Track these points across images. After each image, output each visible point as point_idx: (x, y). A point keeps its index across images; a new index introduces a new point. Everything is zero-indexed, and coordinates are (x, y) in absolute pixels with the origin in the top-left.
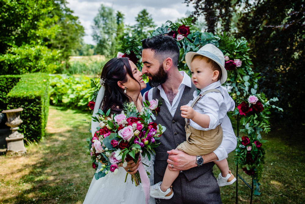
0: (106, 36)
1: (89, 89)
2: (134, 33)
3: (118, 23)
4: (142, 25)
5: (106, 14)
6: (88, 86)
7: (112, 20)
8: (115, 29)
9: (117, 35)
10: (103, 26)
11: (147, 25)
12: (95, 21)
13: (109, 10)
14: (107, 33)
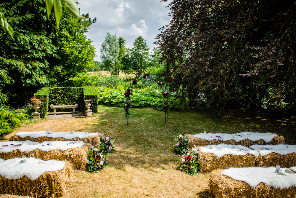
0: (112, 57)
1: (110, 95)
2: (132, 54)
3: (120, 47)
4: (139, 49)
5: (111, 41)
6: (109, 93)
7: (116, 45)
8: (118, 52)
9: (120, 56)
10: (109, 50)
11: (143, 48)
12: (103, 46)
13: (114, 37)
14: (112, 55)
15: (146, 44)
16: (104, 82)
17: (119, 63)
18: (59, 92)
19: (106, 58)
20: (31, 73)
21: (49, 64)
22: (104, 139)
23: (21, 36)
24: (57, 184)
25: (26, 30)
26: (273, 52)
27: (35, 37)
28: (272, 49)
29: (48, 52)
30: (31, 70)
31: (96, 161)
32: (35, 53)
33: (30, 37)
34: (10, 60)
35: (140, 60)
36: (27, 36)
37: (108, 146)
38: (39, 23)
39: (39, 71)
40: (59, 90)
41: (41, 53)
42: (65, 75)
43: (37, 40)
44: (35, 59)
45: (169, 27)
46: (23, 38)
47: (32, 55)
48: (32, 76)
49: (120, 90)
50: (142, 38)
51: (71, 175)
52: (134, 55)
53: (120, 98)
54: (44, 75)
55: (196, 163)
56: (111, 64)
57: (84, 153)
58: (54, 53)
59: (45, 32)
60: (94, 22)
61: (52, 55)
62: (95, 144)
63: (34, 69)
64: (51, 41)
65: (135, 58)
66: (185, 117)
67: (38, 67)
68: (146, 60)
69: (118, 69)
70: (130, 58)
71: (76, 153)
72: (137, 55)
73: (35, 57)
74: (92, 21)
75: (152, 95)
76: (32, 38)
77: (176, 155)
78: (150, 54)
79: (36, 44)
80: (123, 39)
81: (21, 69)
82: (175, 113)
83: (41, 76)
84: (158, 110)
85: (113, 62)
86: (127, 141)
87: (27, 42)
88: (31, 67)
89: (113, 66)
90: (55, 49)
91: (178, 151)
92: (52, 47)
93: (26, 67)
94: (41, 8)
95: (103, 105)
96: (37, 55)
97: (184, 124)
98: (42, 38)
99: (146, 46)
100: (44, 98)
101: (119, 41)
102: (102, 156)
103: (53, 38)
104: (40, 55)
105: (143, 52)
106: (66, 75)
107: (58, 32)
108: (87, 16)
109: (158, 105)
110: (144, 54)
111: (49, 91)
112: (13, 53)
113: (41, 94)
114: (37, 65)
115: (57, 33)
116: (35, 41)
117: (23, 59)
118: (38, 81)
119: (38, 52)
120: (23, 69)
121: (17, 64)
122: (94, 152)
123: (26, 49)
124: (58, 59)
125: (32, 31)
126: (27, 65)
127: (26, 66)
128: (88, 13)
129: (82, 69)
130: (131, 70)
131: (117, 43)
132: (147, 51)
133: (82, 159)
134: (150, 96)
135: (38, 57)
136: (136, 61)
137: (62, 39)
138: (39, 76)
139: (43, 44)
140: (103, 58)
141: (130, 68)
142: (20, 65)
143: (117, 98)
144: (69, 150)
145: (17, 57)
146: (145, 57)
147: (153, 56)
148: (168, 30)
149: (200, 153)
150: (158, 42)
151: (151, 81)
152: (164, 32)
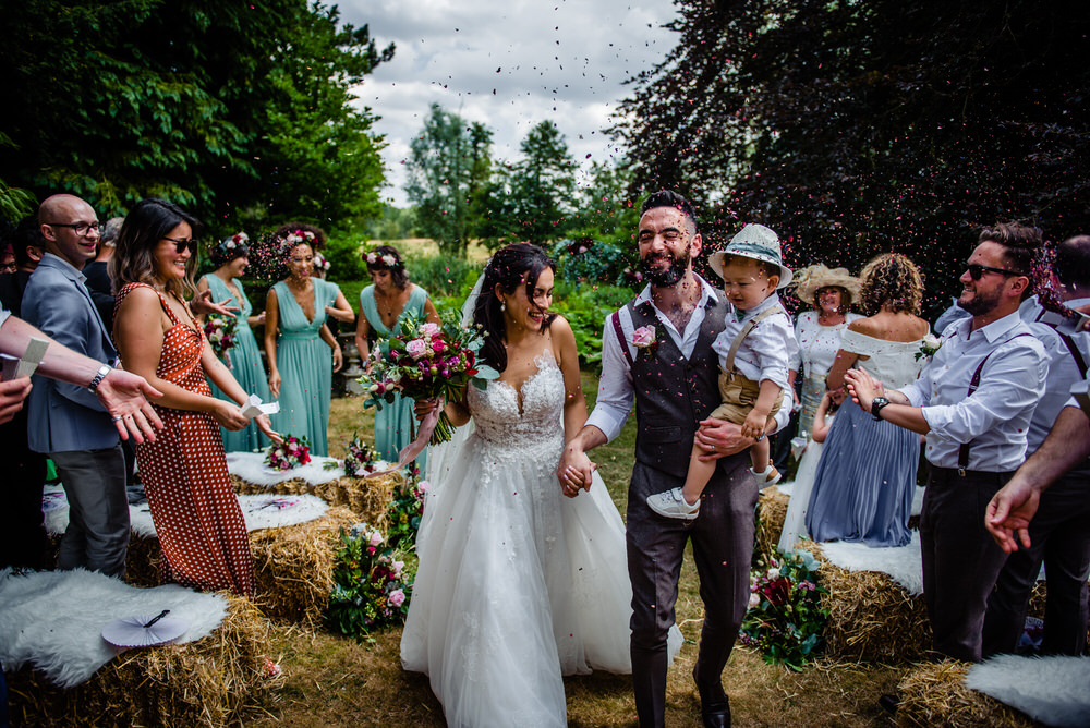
0: (444, 191)
2: (516, 183)
3: (475, 156)
5: (443, 132)
7: (461, 148)
8: (466, 173)
9: (473, 188)
11: (553, 164)
12: (414, 149)
13: (454, 119)
15: (565, 149)
17: (468, 210)
19: (424, 192)
21: (213, 194)
22: (412, 489)
25: (132, 61)
27: (162, 89)
29: (211, 149)
31: (372, 590)
32: (158, 149)
33: (145, 90)
34: (63, 170)
35: (545, 203)
36: (133, 85)
38: (183, 38)
41: (184, 153)
43: (171, 100)
44: (161, 174)
45: (665, 74)
46: (117, 93)
47: (148, 158)
52: (522, 185)
55: (810, 615)
56: (440, 213)
57: (322, 553)
58: (235, 154)
59: (204, 73)
60: (387, 57)
61: (227, 162)
62: (373, 509)
64: (224, 109)
65: (527, 194)
68: (563, 205)
69: (465, 235)
70: (507, 197)
71: (284, 551)
72: (532, 184)
73: (157, 166)
74: (380, 54)
75: (587, 326)
76: (149, 92)
78: (580, 183)
79: (164, 117)
85: (448, 208)
87: (130, 108)
89: (448, 222)
90: (237, 139)
92: (227, 130)
96: (165, 159)
98: (190, 93)
101: (473, 135)
102: (398, 566)
103: (232, 97)
104: (180, 159)
105: (556, 175)
107: (252, 76)
108: (361, 36)
110: (560, 185)
112: (74, 149)
115: (247, 83)
116: (162, 106)
117: (113, 169)
119: (173, 149)
120: (109, 209)
121: (86, 188)
122: (364, 546)
123: (126, 133)
124: (249, 176)
125: (153, 68)
126: (131, 197)
127: (122, 197)
128: (367, 26)
129: (335, 218)
130: (509, 236)
131: (465, 141)
132: (568, 174)
133: (312, 580)
134: (582, 328)
135: (170, 165)
137: (266, 103)
139: (192, 116)
140: (415, 190)
141: (508, 229)
142: (99, 192)
144: (257, 537)
145: (90, 162)
146: (561, 194)
147: (590, 192)
148: (658, 84)
149: (826, 569)
150: (619, 128)
151: (597, 264)
152: (643, 90)
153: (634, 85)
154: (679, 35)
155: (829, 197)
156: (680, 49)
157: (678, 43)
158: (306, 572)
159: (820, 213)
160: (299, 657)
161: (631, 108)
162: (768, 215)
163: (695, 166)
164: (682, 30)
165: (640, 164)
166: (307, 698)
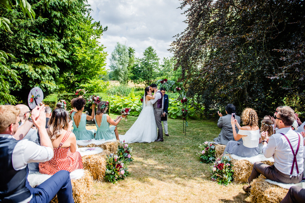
0: (121, 67)
1: (121, 103)
3: (130, 57)
4: (148, 58)
5: (120, 50)
6: (120, 101)
7: (126, 54)
8: (127, 61)
9: (129, 65)
10: (118, 59)
11: (153, 58)
12: (112, 55)
13: (124, 46)
14: (121, 65)
15: (156, 54)
16: (113, 91)
17: (128, 72)
18: (68, 98)
19: (115, 67)
20: (40, 77)
21: (59, 69)
22: (123, 146)
23: (31, 40)
24: (75, 196)
25: (37, 33)
26: (301, 54)
27: (46, 41)
28: (300, 51)
29: (59, 57)
30: (40, 75)
31: (116, 170)
32: (45, 57)
33: (41, 41)
34: (19, 63)
35: (150, 69)
36: (38, 40)
37: (128, 154)
38: (51, 27)
39: (48, 76)
40: (69, 97)
41: (52, 58)
42: (75, 81)
43: (49, 44)
44: (45, 64)
45: (184, 34)
46: (34, 42)
47: (42, 59)
48: (41, 81)
49: (132, 98)
50: (152, 48)
51: (90, 186)
52: (143, 64)
53: (132, 106)
54: (53, 80)
55: (229, 172)
56: (120, 73)
57: (103, 161)
58: (65, 58)
59: (57, 36)
60: (105, 30)
61: (63, 60)
63: (43, 73)
64: (63, 46)
65: (145, 67)
66: (203, 125)
67: (47, 72)
68: (156, 70)
69: (127, 79)
70: (139, 68)
71: (93, 161)
72: (146, 64)
73: (45, 62)
74: (103, 29)
76: (43, 42)
77: (202, 164)
78: (160, 64)
79: (47, 48)
80: (132, 49)
81: (30, 73)
82: (191, 122)
83: (51, 81)
84: (172, 118)
85: (122, 72)
86: (145, 149)
87: (37, 46)
88: (40, 72)
89: (122, 75)
90: (66, 54)
91: (205, 159)
92: (63, 52)
93: (35, 72)
94: (55, 12)
95: (114, 113)
96: (47, 60)
97: (204, 132)
98: (54, 42)
99: (156, 56)
100: (52, 104)
101: (129, 51)
102: (122, 164)
103: (64, 43)
104: (50, 60)
105: (153, 61)
106: (77, 81)
107: (70, 37)
108: (98, 24)
109: (172, 113)
110: (154, 64)
111: (58, 97)
112: (22, 57)
113: (50, 100)
114: (47, 70)
115: (68, 39)
116: (46, 45)
117: (32, 63)
118: (47, 87)
119: (49, 57)
120: (32, 73)
121: (25, 68)
122: (114, 159)
123: (36, 52)
124: (68, 64)
125: (43, 35)
126: (37, 70)
127: (35, 70)
128: (99, 22)
129: (93, 75)
130: (141, 79)
131: (127, 53)
132: (157, 61)
133: (101, 168)
135: (48, 61)
136: (145, 70)
137: (74, 44)
138: (48, 81)
139: (54, 48)
140: (112, 67)
141: (140, 77)
142: (29, 69)
143: (129, 106)
144: (86, 157)
145: (26, 61)
146: (155, 67)
147: (163, 66)
148: (182, 37)
149: (233, 160)
150: (172, 49)
151: (168, 86)
152: (178, 39)
153: (176, 37)
154: (188, 24)
155: (230, 67)
156: (188, 28)
157: (188, 26)
158: (99, 166)
159: (228, 71)
160: (99, 188)
161: (175, 43)
162: (214, 72)
163: (193, 59)
164: (188, 23)
165: (178, 58)
166: (103, 196)
